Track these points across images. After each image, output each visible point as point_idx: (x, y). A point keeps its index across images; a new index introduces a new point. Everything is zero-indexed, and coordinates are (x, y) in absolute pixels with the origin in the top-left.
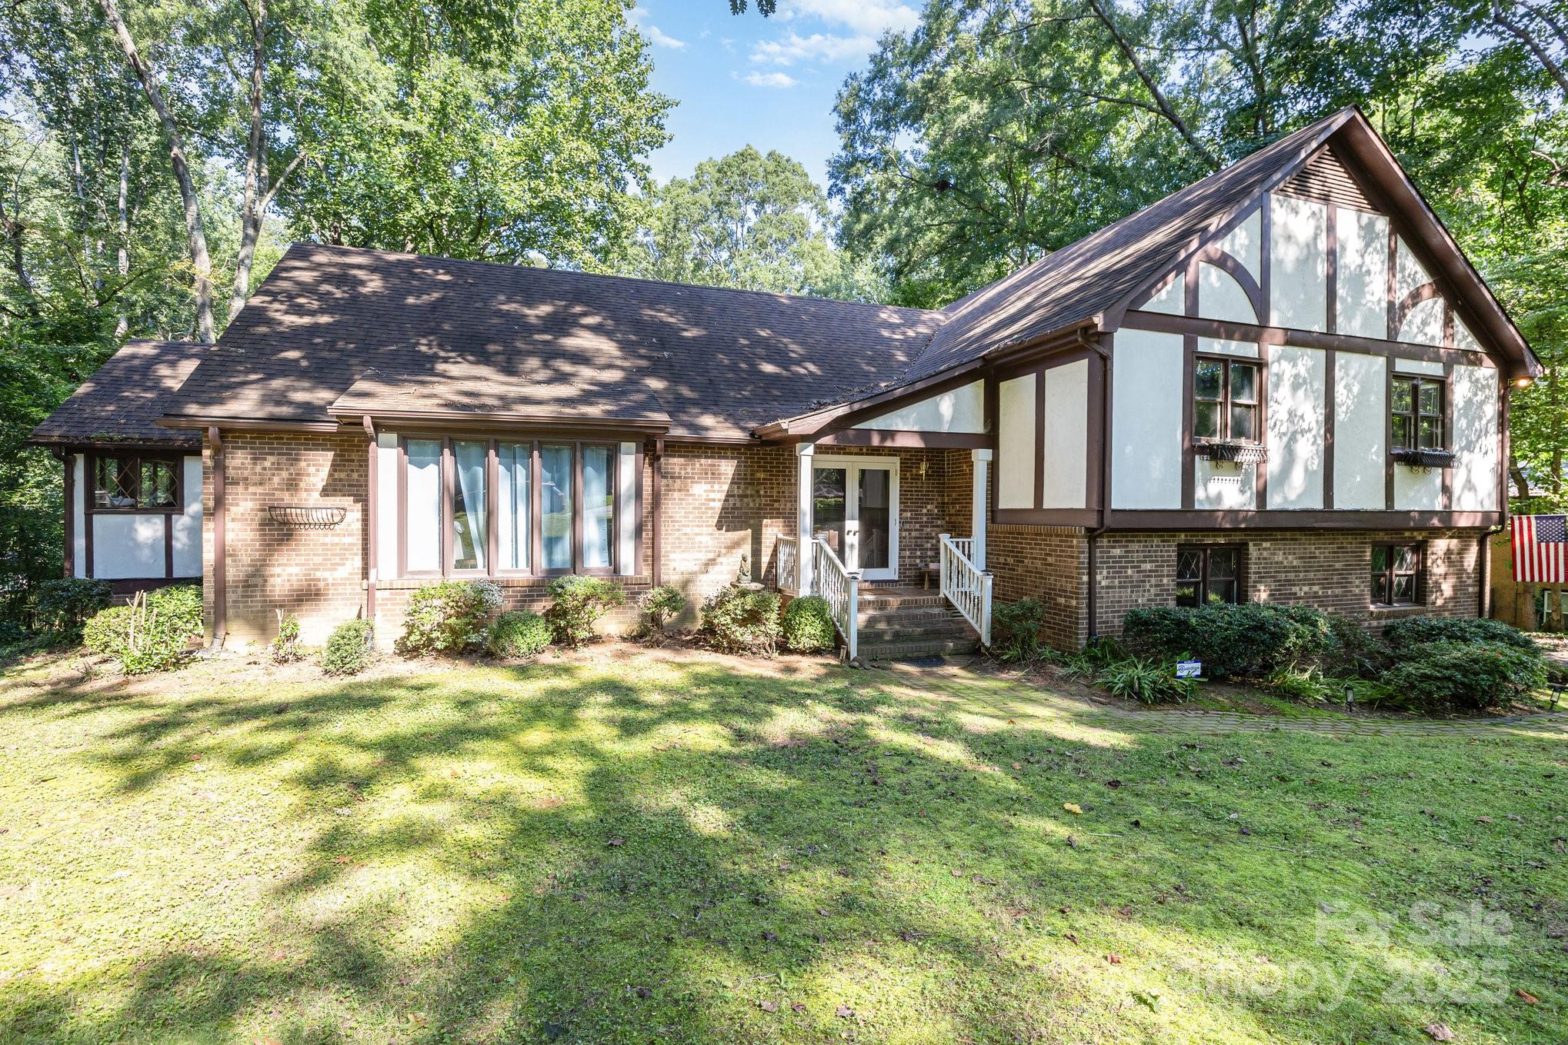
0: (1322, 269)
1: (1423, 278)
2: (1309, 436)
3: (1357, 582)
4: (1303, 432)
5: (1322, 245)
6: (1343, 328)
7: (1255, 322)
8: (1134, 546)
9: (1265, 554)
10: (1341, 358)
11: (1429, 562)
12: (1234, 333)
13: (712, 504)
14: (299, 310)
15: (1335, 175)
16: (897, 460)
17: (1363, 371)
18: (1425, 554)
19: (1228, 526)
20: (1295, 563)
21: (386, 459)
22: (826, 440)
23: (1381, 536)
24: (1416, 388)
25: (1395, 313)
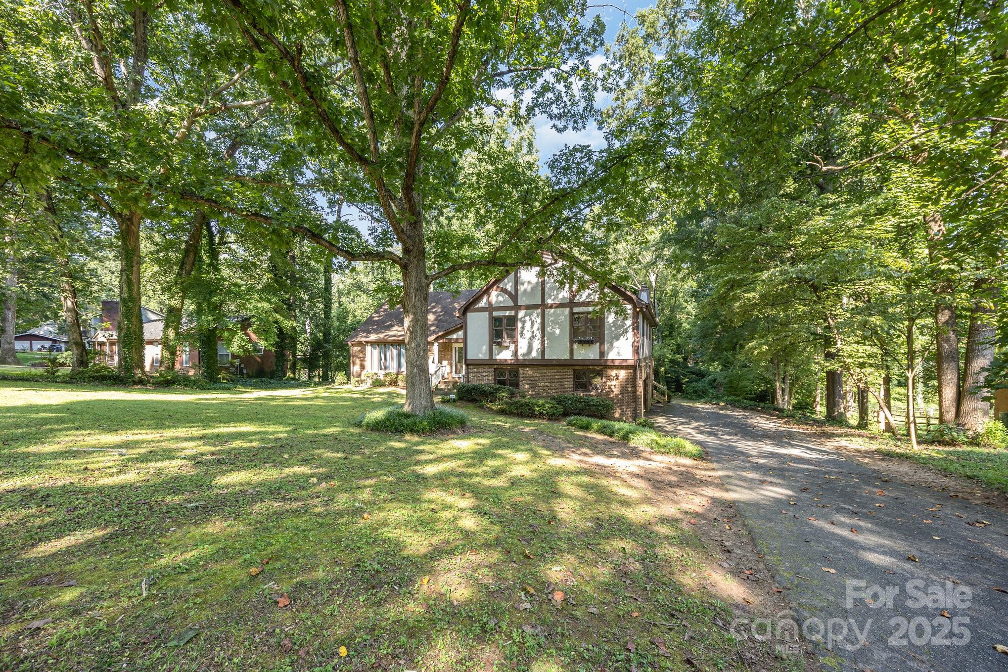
2: (537, 339)
3: (566, 383)
4: (534, 337)
6: (549, 302)
7: (514, 305)
8: (480, 369)
9: (525, 373)
10: (549, 310)
12: (505, 309)
21: (369, 348)
22: (441, 341)
23: (577, 368)
24: (585, 317)
25: (573, 294)
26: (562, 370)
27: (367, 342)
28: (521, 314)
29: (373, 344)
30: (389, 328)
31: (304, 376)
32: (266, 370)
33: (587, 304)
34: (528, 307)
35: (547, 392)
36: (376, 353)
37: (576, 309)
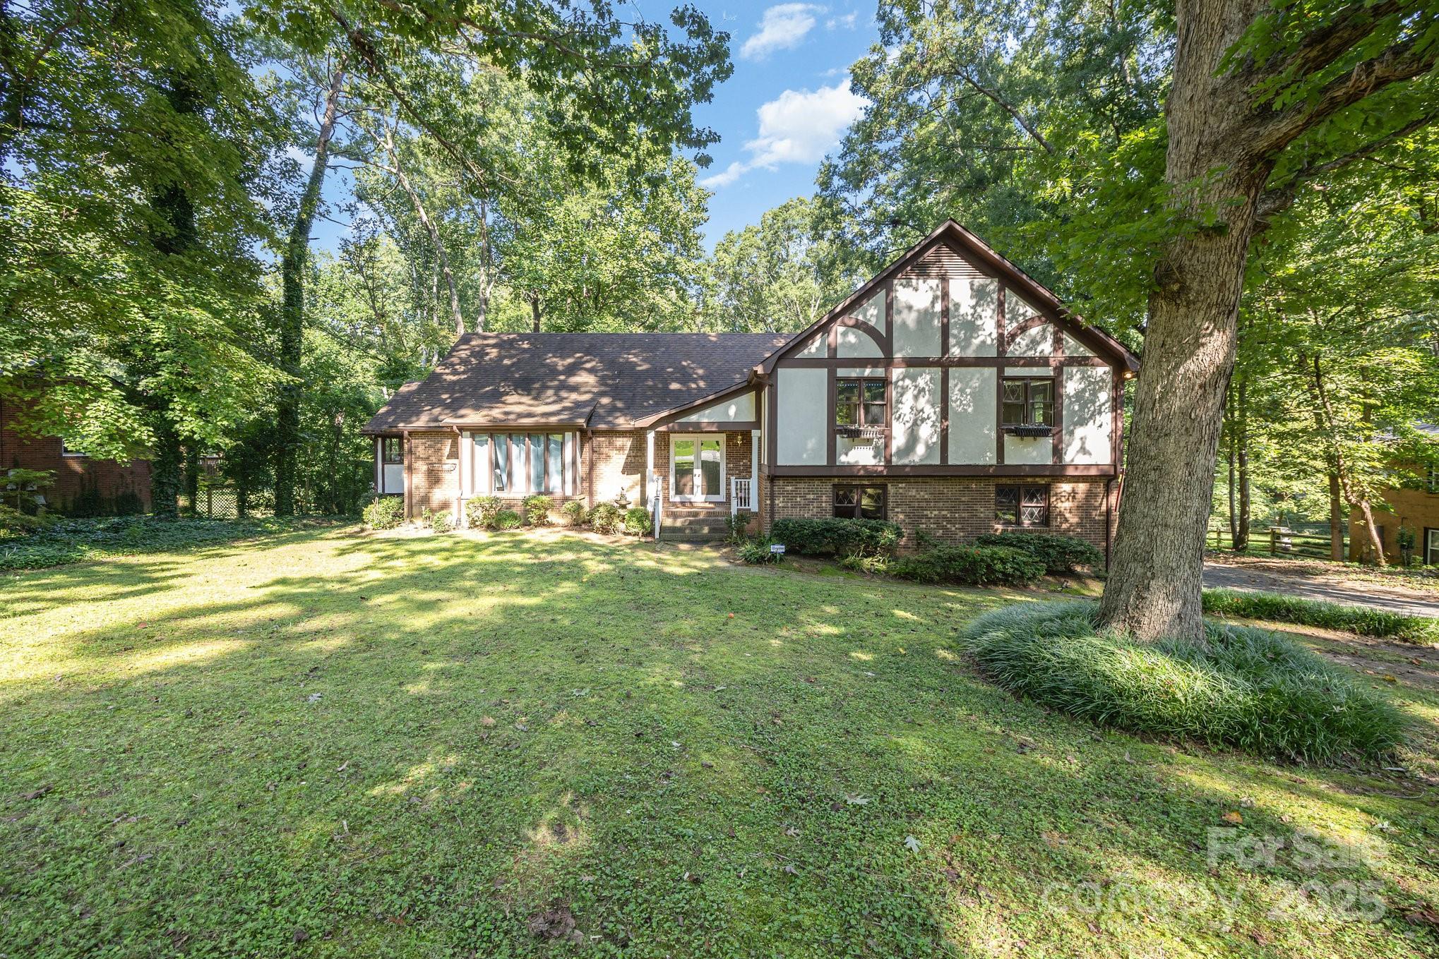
0: (937, 323)
1: (1033, 314)
2: (930, 423)
3: (983, 510)
4: (923, 420)
5: (938, 307)
6: (954, 354)
7: (882, 356)
8: (802, 485)
9: (901, 491)
10: (955, 371)
11: (1054, 499)
12: (866, 364)
13: (619, 461)
14: (455, 373)
16: (724, 435)
17: (975, 378)
18: (1048, 494)
19: (862, 474)
20: (926, 497)
21: (465, 442)
22: (661, 429)
23: (1006, 481)
24: (1026, 386)
25: (1003, 341)
26: (978, 485)
27: (462, 429)
28: (896, 373)
29: (475, 431)
30: (499, 398)
31: (223, 504)
32: (105, 494)
33: (1031, 362)
34: (911, 363)
35: (944, 528)
36: (484, 452)
37: (1009, 371)
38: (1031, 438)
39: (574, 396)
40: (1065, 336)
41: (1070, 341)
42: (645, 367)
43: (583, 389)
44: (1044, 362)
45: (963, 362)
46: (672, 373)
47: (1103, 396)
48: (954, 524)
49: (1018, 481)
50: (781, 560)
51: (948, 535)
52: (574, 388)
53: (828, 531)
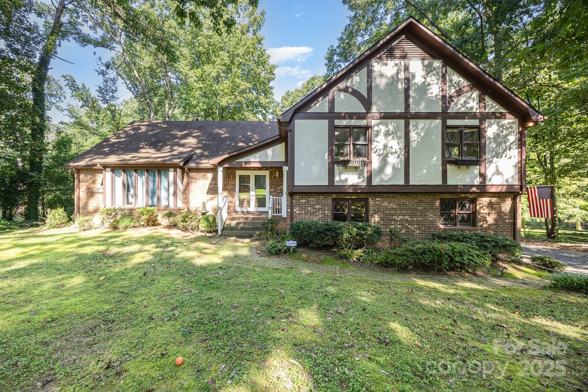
0: (401, 86)
1: (464, 83)
2: (396, 154)
3: (432, 215)
4: (392, 153)
5: (402, 75)
6: (413, 109)
7: (364, 111)
8: (312, 199)
9: (378, 203)
10: (412, 122)
11: (478, 208)
12: (353, 116)
13: (205, 187)
14: (118, 138)
15: (410, 47)
16: (268, 172)
17: (427, 127)
18: (476, 204)
19: (351, 191)
20: (394, 207)
21: (107, 175)
22: (226, 165)
23: (446, 196)
24: (461, 132)
25: (446, 100)
26: (427, 199)
27: (106, 166)
29: (115, 168)
30: (136, 150)
33: (463, 115)
34: (384, 116)
35: (406, 228)
36: (119, 180)
37: (450, 122)
38: (465, 167)
39: (181, 149)
40: (487, 98)
41: (489, 101)
42: (227, 135)
43: (187, 146)
44: (472, 116)
45: (418, 116)
46: (240, 138)
47: (512, 138)
48: (413, 225)
49: (455, 196)
50: (294, 251)
51: (409, 232)
52: (183, 145)
53: (328, 230)
